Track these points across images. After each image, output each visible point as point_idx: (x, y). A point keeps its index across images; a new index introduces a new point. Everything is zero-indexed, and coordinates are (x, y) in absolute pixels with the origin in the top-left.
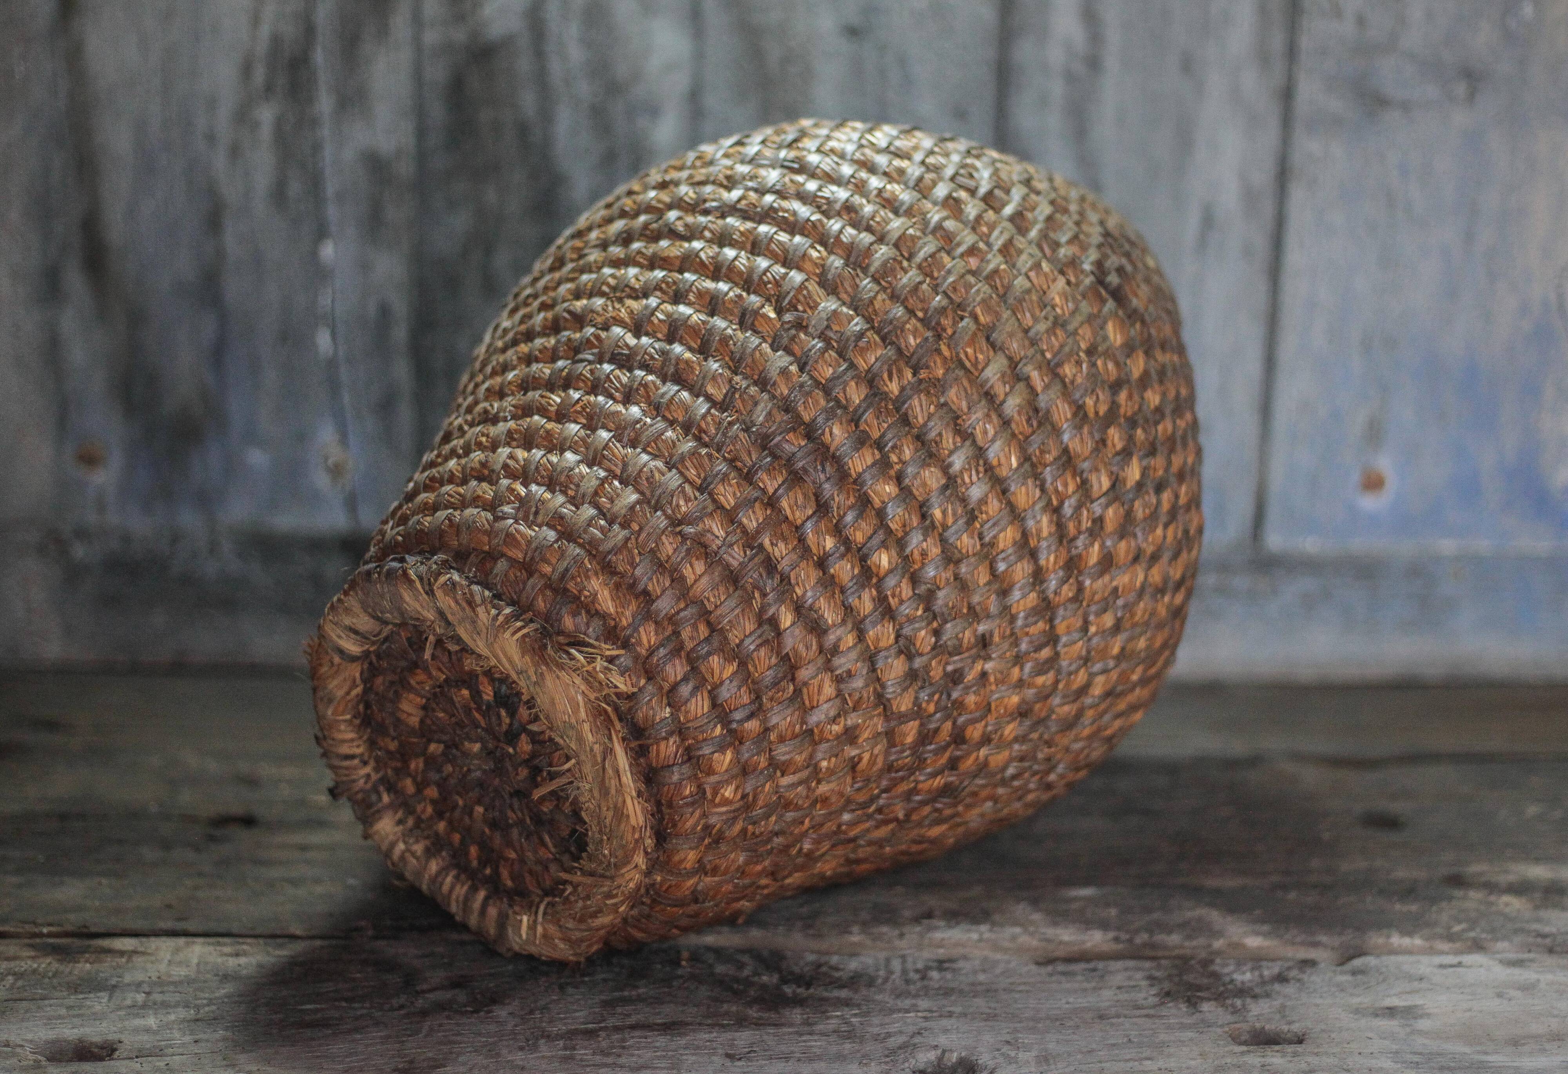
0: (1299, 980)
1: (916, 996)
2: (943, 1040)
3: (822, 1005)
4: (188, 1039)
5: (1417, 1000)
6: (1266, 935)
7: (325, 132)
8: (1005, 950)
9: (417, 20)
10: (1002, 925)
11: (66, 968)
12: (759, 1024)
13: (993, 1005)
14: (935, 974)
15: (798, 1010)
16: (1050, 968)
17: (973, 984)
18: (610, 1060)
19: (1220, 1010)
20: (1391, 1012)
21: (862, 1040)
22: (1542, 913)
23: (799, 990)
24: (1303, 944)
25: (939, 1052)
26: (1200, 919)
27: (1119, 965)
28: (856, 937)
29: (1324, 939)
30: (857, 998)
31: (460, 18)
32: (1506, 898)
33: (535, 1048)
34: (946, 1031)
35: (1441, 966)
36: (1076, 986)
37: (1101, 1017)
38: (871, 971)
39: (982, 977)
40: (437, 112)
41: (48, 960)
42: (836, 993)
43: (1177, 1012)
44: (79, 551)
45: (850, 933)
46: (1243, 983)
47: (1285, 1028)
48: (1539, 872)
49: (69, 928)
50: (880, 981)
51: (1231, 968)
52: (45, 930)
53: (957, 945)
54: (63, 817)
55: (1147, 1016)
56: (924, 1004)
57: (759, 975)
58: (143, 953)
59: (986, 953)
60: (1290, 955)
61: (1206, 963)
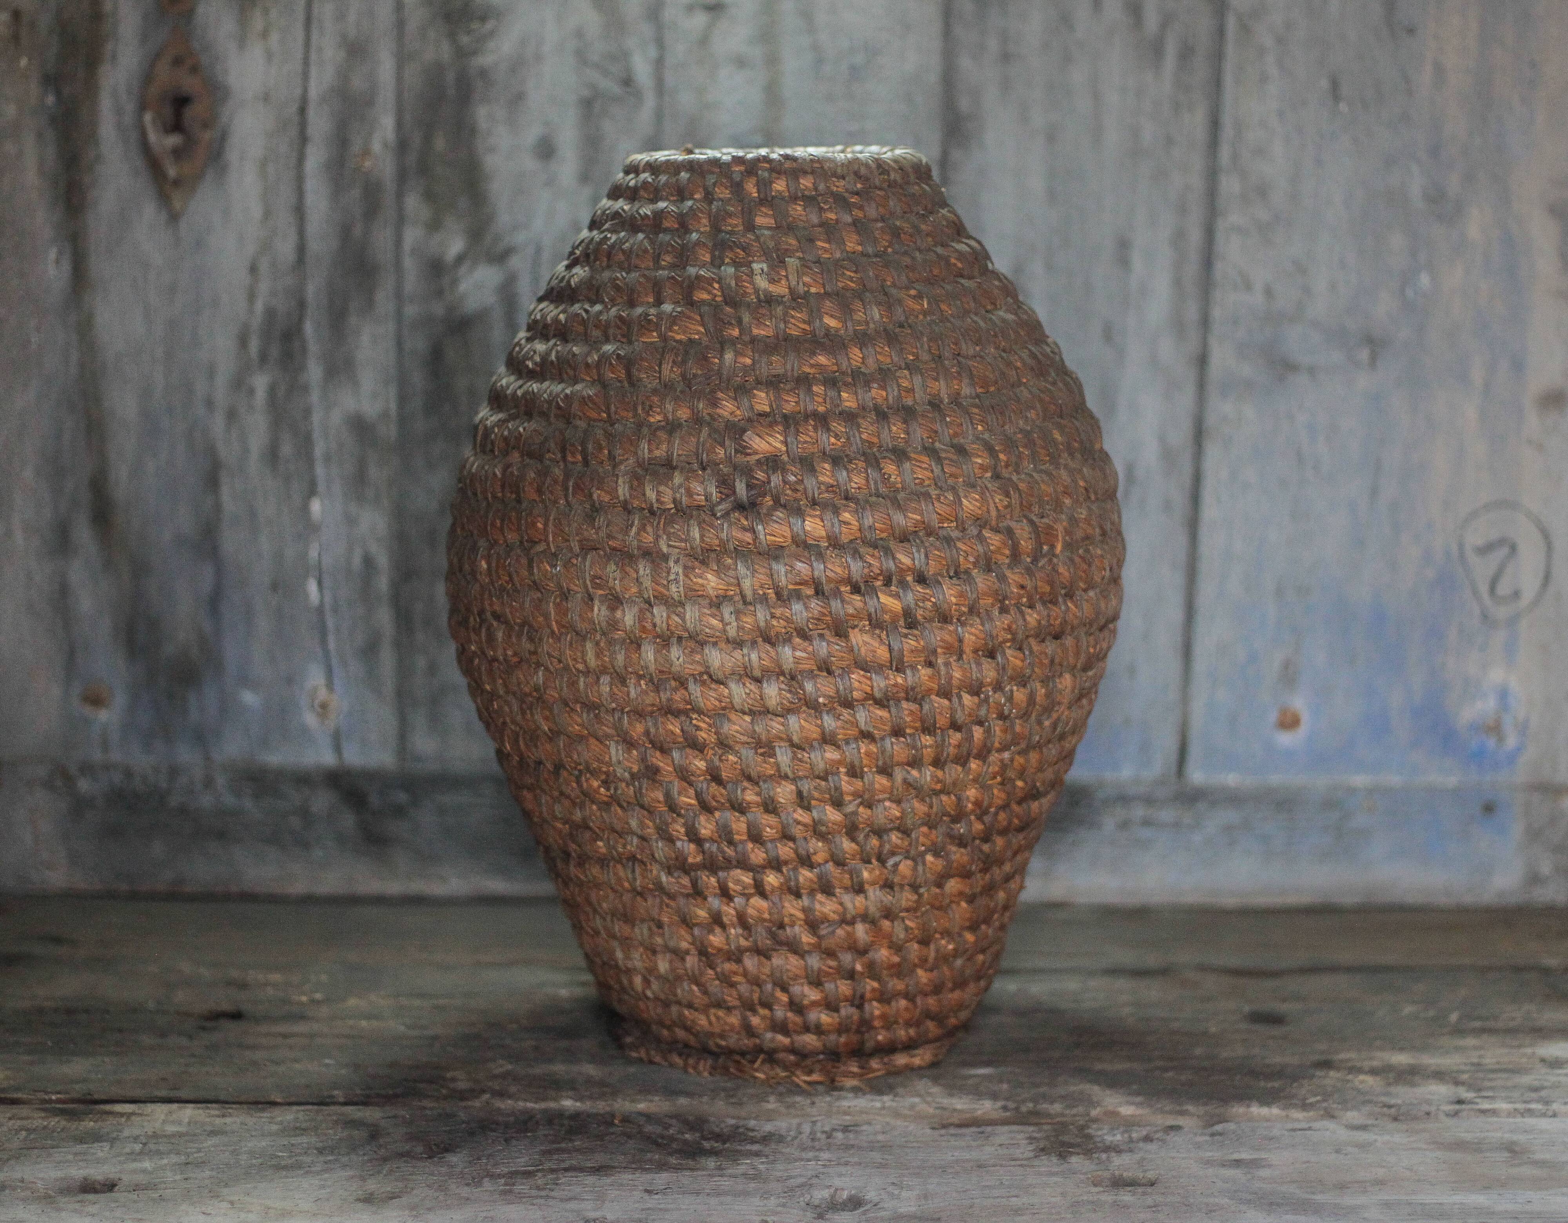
0: (1162, 1140)
1: (820, 1150)
2: (837, 1182)
3: (735, 1156)
4: (178, 1177)
5: (1263, 1155)
6: (1138, 1105)
7: (315, 397)
8: (905, 1117)
9: (399, 295)
10: (903, 1097)
11: (73, 1125)
12: (677, 1169)
13: (886, 1157)
14: (839, 1135)
15: (713, 1159)
16: (943, 1132)
17: (871, 1142)
18: (543, 1193)
19: (1087, 1162)
20: (1238, 1163)
21: (766, 1181)
22: (1393, 1089)
23: (716, 1145)
24: (1171, 1113)
25: (832, 1190)
26: (1081, 1093)
27: (1006, 1128)
28: (772, 1104)
29: (1190, 1108)
30: (767, 1150)
31: (440, 293)
32: (1362, 1077)
33: (479, 1184)
34: (840, 1175)
35: (1294, 1130)
36: (963, 1144)
37: (979, 1166)
38: (783, 1132)
39: (880, 1137)
40: (418, 379)
41: (57, 1119)
42: (749, 1147)
43: (1048, 1163)
44: (84, 785)
45: (768, 1102)
46: (1112, 1142)
47: (1141, 1175)
48: (1401, 1059)
49: (74, 1095)
50: (789, 1138)
51: (1105, 1131)
52: (54, 1097)
53: (861, 1112)
54: (69, 1012)
55: (1021, 1166)
56: (825, 1155)
57: (683, 1133)
58: (141, 1115)
59: (888, 1120)
60: (1160, 1122)
61: (1082, 1128)
